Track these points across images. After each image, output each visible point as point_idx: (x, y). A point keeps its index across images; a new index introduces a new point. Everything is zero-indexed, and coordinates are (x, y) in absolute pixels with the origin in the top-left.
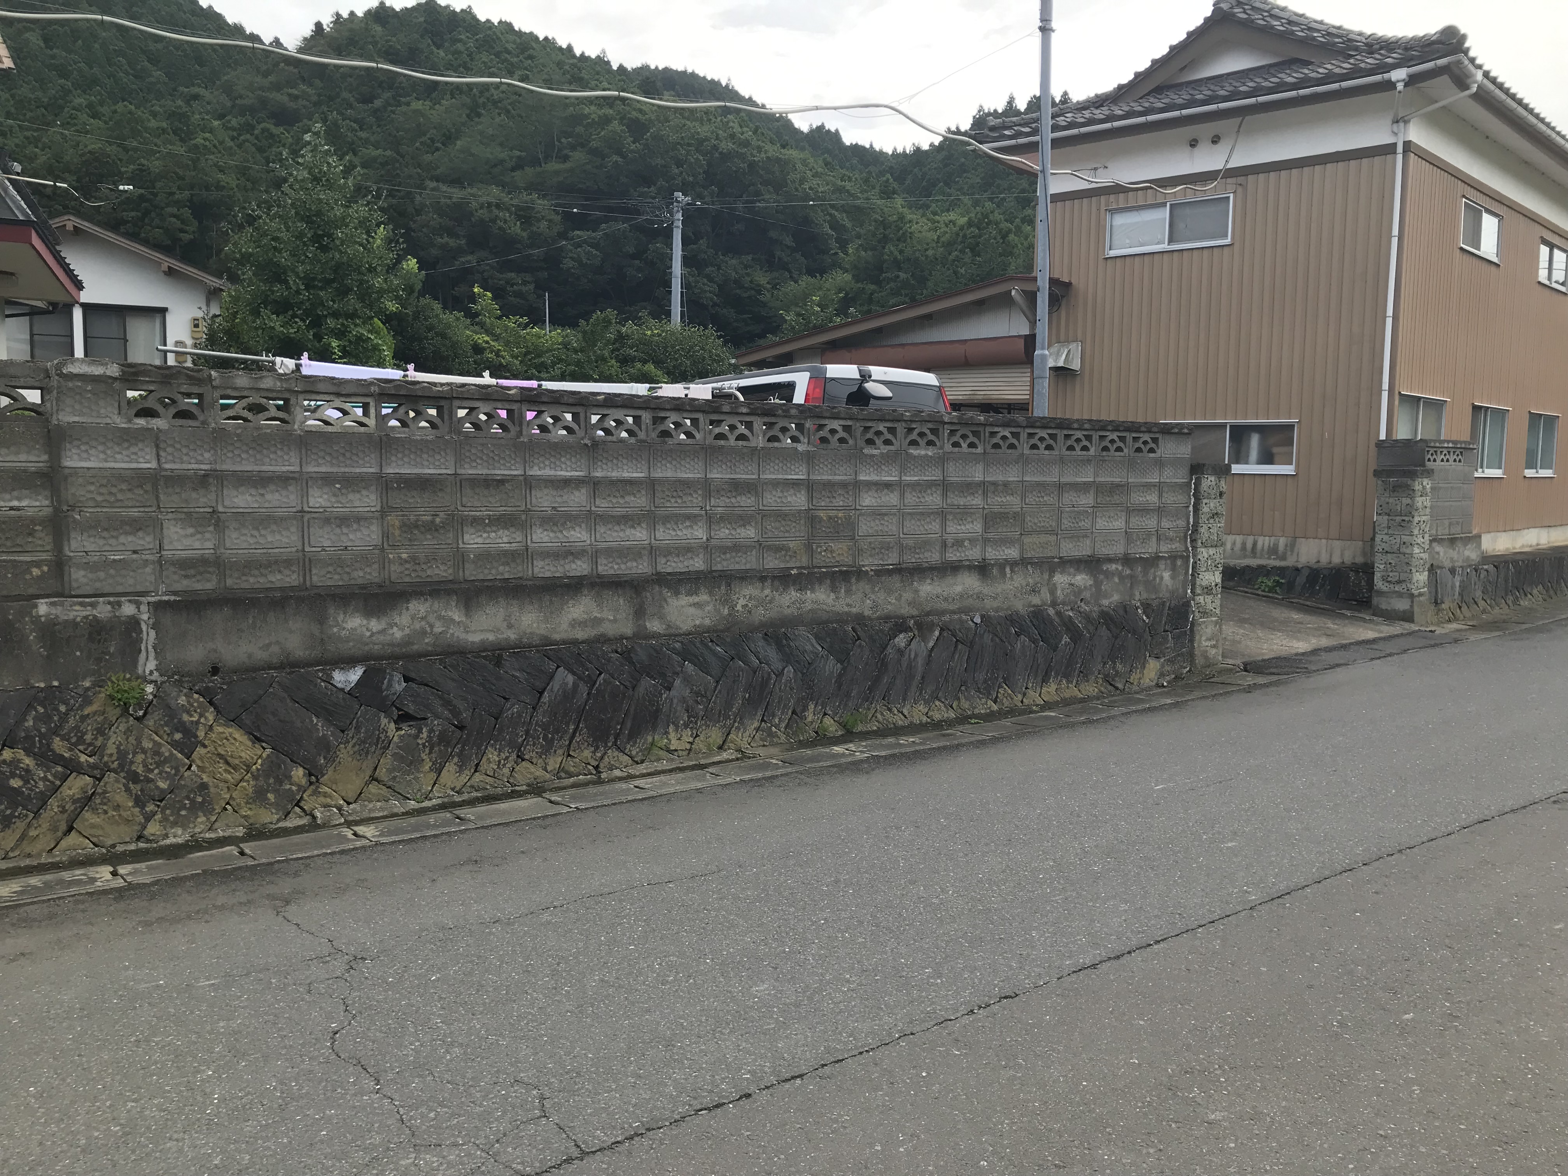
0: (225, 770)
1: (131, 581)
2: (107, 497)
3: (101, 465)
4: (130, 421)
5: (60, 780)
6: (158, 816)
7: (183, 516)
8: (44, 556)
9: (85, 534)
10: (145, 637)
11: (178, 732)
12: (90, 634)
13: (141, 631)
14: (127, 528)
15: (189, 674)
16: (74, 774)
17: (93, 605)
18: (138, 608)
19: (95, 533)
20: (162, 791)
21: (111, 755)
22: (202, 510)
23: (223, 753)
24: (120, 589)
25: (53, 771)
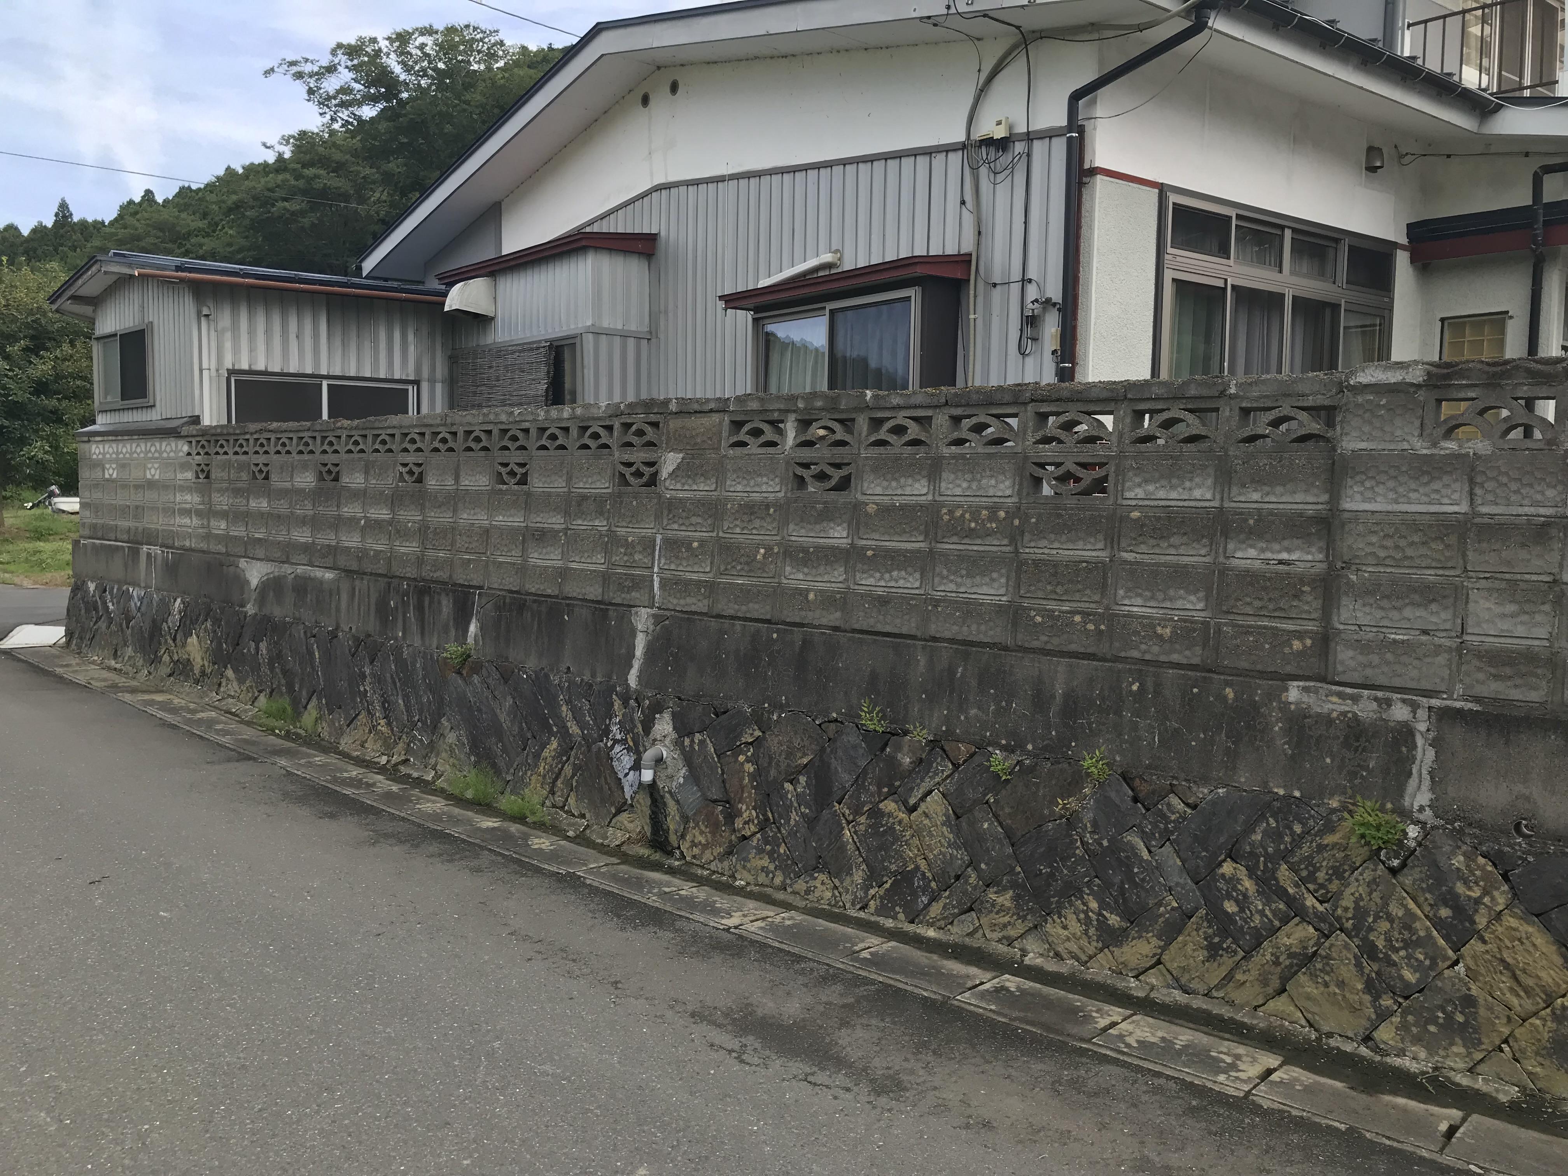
0: (1511, 989)
1: (1414, 673)
2: (1392, 553)
3: (1390, 508)
4: (1434, 445)
5: (1280, 920)
6: (1396, 1019)
7: (1503, 585)
8: (1311, 626)
9: (1360, 602)
10: (1419, 755)
11: (1447, 906)
12: (1347, 737)
13: (1415, 747)
14: (1416, 597)
15: (1480, 825)
16: (1297, 919)
17: (1355, 699)
18: (1414, 712)
19: (1372, 601)
20: (1407, 984)
21: (1346, 909)
22: (1534, 578)
23: (1509, 960)
24: (1397, 682)
25: (1274, 906)
